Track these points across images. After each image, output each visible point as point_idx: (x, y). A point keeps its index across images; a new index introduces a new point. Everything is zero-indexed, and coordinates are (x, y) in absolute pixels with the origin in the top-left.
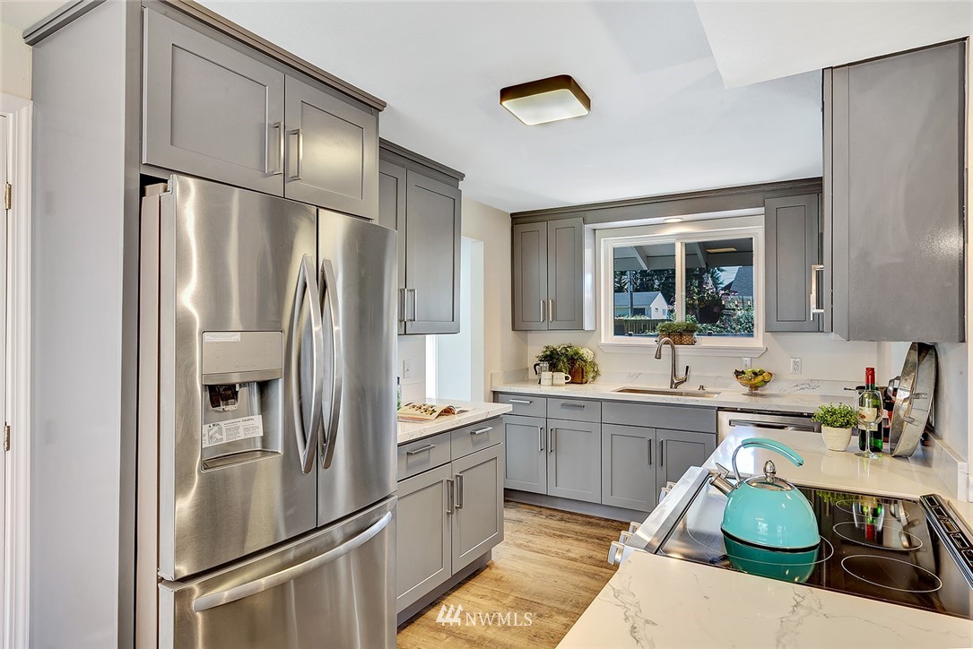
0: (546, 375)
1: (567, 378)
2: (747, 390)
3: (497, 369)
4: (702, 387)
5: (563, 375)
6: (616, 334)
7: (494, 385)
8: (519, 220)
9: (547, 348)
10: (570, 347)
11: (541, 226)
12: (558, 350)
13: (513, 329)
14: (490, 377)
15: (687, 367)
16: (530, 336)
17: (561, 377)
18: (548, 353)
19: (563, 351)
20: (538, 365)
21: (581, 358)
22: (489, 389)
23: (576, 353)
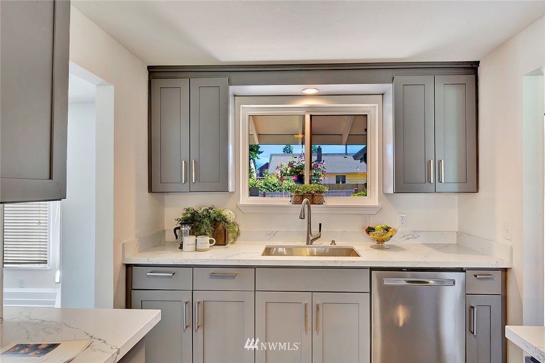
0: (189, 240)
1: (211, 242)
2: (375, 243)
3: (131, 237)
4: (333, 242)
5: (208, 239)
6: (251, 195)
7: (126, 257)
8: (157, 75)
9: (188, 210)
10: (212, 209)
11: (183, 83)
12: (200, 212)
13: (150, 190)
14: (120, 246)
15: (320, 224)
16: (167, 197)
17: (205, 241)
18: (189, 215)
19: (205, 213)
20: (179, 228)
21: (224, 220)
22: (120, 262)
23: (220, 215)
